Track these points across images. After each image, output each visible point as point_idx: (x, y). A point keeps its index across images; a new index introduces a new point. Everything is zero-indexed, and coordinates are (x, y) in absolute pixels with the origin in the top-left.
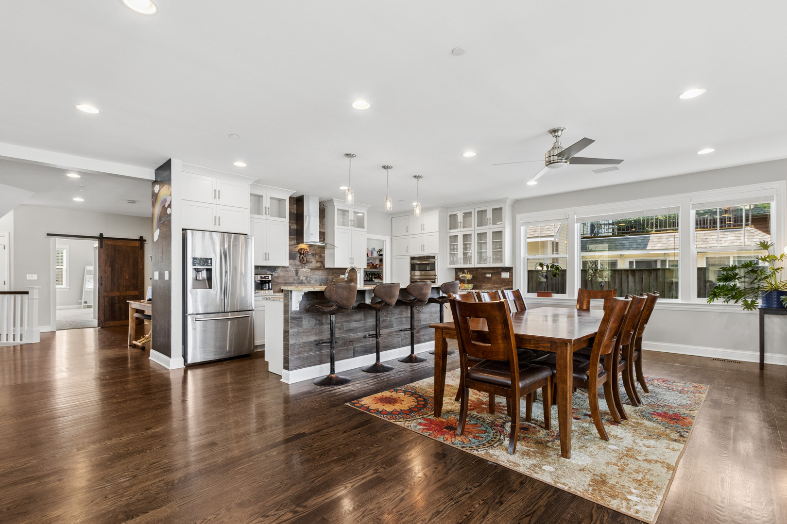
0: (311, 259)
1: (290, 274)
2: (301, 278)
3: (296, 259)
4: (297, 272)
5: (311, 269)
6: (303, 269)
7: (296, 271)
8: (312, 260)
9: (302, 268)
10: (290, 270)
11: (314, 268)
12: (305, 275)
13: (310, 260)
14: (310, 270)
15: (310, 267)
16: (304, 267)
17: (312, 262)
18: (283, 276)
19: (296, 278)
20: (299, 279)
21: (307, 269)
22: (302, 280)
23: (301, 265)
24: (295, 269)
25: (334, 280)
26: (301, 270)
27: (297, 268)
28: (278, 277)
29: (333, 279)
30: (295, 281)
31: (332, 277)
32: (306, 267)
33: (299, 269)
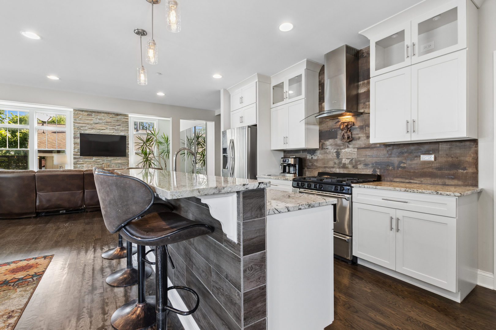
0: (358, 134)
1: (330, 156)
2: (344, 161)
3: (337, 138)
4: (338, 154)
5: (358, 149)
6: (346, 150)
7: (336, 152)
8: (360, 135)
9: (345, 148)
10: (330, 152)
11: (364, 146)
12: (350, 157)
13: (357, 136)
14: (356, 150)
15: (357, 146)
16: (348, 147)
17: (359, 138)
18: (322, 159)
19: (337, 161)
20: (340, 163)
21: (353, 150)
22: (345, 164)
23: (344, 145)
24: (336, 150)
25: (402, 165)
26: (343, 151)
27: (338, 149)
28: (317, 160)
29: (401, 162)
30: (335, 166)
31: (399, 159)
32: (350, 146)
33: (341, 149)
